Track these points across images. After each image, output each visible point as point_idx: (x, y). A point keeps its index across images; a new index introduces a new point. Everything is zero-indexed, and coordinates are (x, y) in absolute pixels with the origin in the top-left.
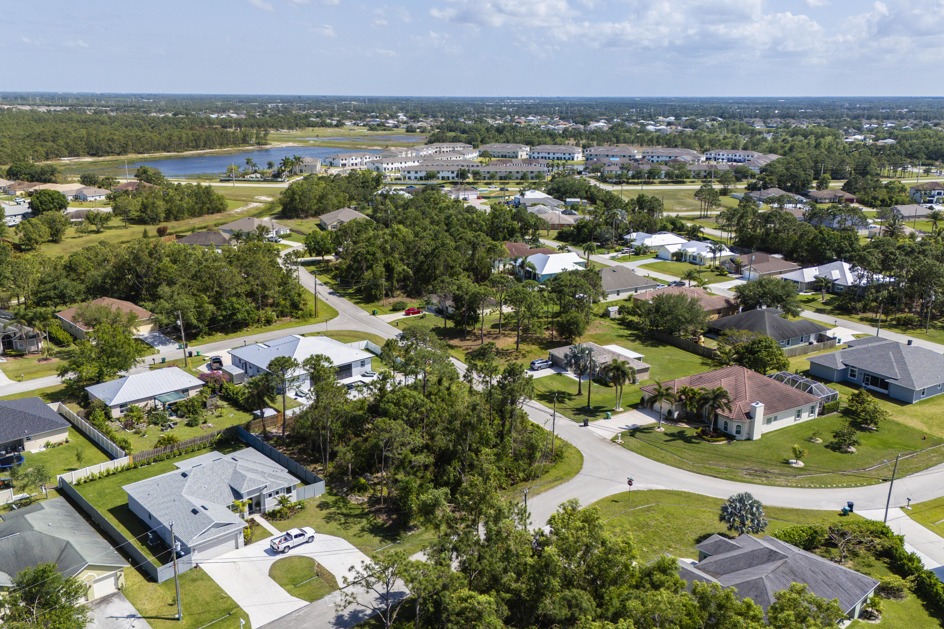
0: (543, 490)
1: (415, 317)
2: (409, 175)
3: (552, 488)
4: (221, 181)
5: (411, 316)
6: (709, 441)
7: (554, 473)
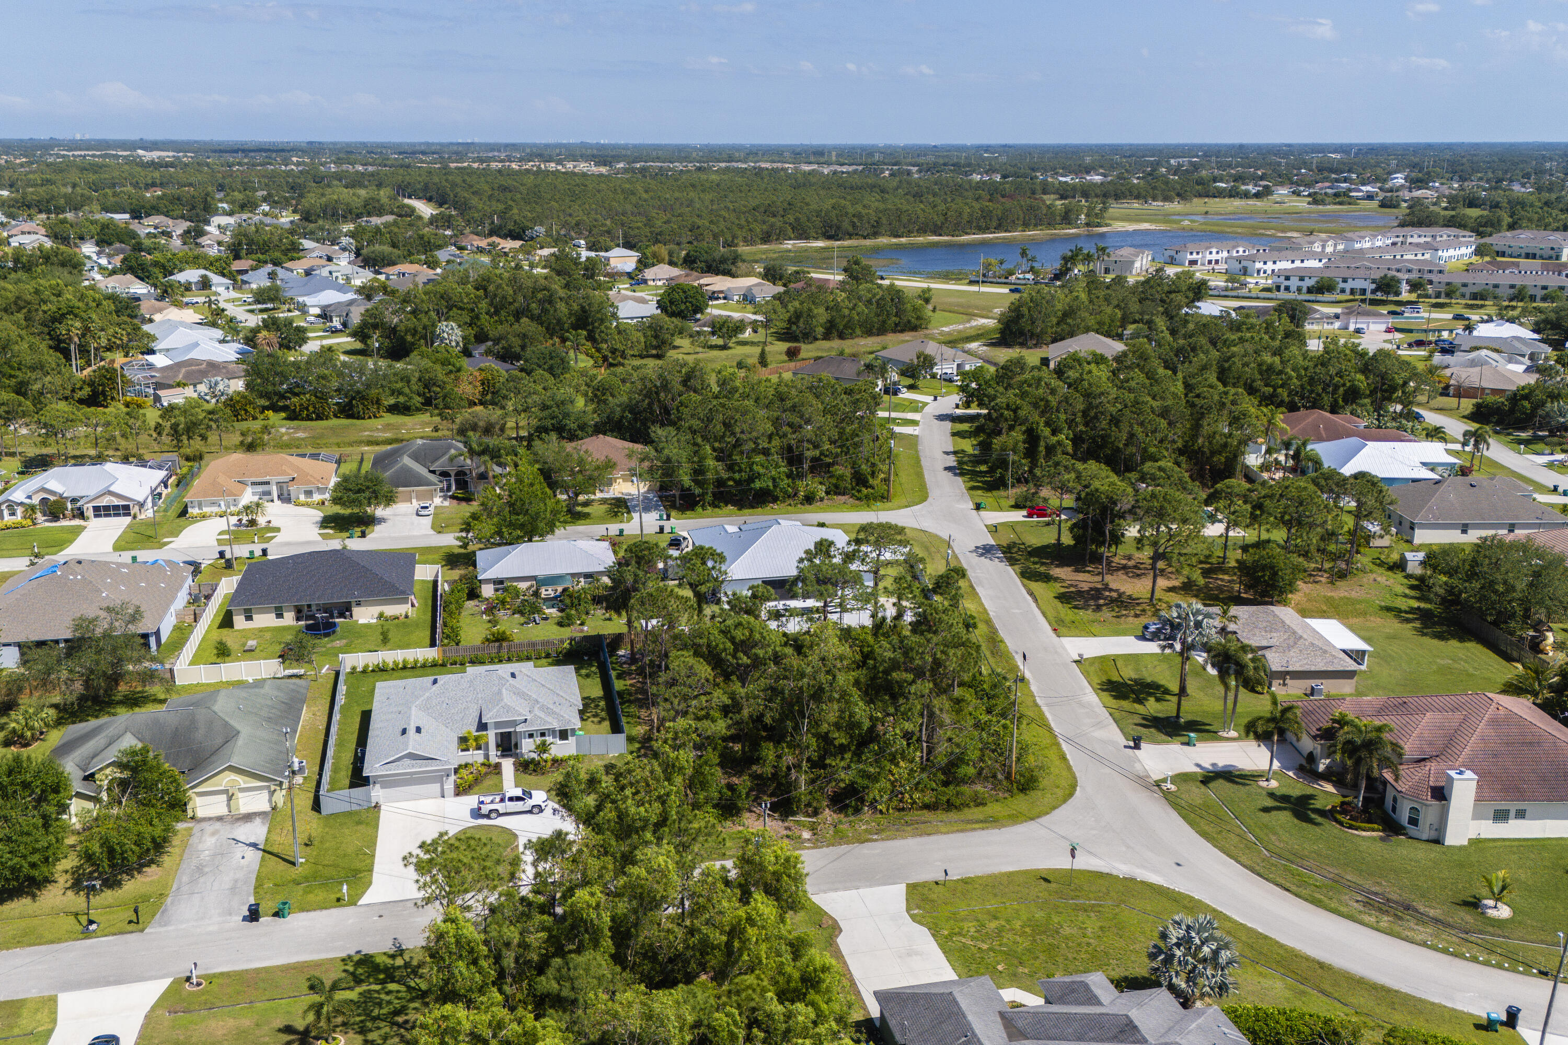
0: (943, 829)
1: (1038, 522)
2: (1287, 283)
3: (962, 831)
4: (972, 283)
5: (1035, 519)
6: (1341, 824)
7: (993, 809)
